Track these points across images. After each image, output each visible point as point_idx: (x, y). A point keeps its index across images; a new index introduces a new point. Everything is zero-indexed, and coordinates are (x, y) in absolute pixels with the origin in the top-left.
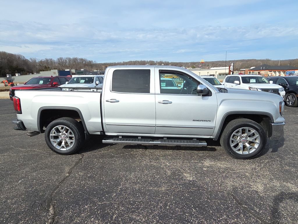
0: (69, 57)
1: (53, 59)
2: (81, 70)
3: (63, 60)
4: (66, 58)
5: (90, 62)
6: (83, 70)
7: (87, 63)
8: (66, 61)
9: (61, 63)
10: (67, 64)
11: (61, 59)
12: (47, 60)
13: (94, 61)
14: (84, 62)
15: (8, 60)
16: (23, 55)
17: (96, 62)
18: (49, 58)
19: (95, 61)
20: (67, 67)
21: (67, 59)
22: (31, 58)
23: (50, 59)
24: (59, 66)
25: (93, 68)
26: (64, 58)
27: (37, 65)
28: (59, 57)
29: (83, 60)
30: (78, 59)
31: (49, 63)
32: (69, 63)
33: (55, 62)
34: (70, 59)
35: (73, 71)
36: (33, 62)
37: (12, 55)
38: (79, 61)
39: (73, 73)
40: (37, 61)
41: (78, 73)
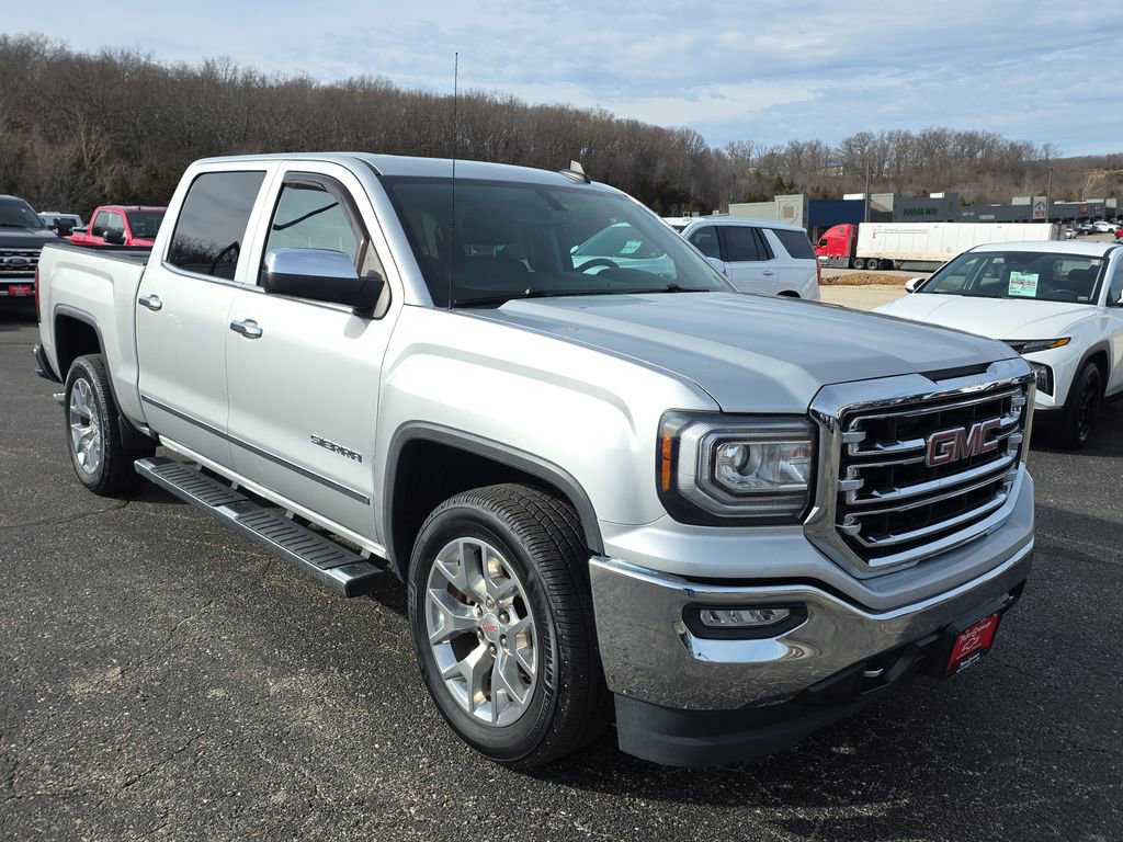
0: (904, 129)
1: (823, 145)
2: (933, 196)
3: (870, 144)
4: (886, 135)
5: (1016, 150)
6: (939, 195)
7: (995, 158)
8: (884, 149)
9: (858, 164)
10: (886, 166)
11: (863, 139)
12: (796, 150)
13: (1038, 146)
14: (979, 154)
15: (640, 156)
16: (698, 133)
17: (1051, 149)
18: (809, 140)
19: (1046, 147)
20: (885, 180)
21: (890, 139)
22: (732, 145)
23: (810, 145)
24: (843, 178)
25: (1017, 184)
26: (877, 138)
27: (744, 176)
28: (853, 134)
29: (975, 143)
30: (949, 137)
31: (804, 164)
32: (899, 159)
33: (831, 156)
34: (904, 142)
35: (885, 201)
36: (736, 161)
37: (658, 133)
38: (951, 146)
39: (882, 210)
40: (753, 157)
41: (906, 211)
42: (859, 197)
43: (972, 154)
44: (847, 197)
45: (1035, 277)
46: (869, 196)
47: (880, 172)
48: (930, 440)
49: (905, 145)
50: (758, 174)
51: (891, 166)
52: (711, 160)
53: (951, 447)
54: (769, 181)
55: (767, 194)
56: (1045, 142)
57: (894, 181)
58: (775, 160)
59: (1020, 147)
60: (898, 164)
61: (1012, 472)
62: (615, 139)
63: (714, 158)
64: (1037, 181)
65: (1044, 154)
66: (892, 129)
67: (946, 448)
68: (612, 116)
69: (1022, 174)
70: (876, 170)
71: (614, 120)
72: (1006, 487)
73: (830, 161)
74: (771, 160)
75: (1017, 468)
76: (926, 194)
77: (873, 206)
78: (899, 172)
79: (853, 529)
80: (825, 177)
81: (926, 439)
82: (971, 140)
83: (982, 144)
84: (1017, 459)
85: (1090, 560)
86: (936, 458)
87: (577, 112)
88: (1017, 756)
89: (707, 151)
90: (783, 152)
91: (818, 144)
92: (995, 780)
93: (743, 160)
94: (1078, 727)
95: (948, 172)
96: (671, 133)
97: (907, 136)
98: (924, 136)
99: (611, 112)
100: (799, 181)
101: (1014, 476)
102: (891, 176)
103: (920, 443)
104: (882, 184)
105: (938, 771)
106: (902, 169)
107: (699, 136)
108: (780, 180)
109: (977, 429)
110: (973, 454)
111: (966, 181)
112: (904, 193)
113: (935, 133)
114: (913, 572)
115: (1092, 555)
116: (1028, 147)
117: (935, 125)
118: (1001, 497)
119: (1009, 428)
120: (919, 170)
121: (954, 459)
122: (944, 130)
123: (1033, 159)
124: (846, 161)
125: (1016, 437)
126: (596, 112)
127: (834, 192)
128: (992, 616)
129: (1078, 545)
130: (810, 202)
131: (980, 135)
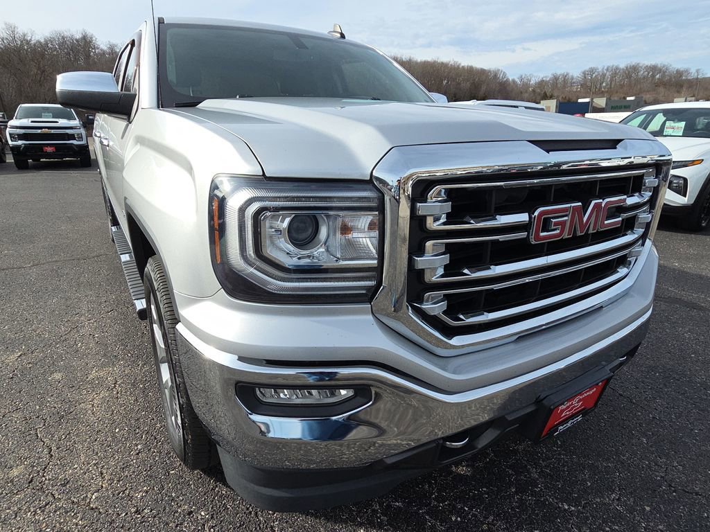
0: (616, 64)
1: (571, 74)
2: (628, 99)
3: (596, 74)
4: (606, 68)
5: (679, 73)
6: (632, 98)
7: (667, 78)
9: (589, 84)
10: (604, 84)
11: (592, 71)
12: (556, 78)
13: (693, 71)
14: (658, 76)
15: (473, 84)
16: (504, 70)
17: (700, 72)
18: (562, 72)
19: (698, 71)
21: (607, 70)
22: (521, 77)
23: (563, 75)
24: (580, 91)
25: (678, 92)
26: (600, 70)
27: (526, 92)
28: (587, 68)
29: (655, 70)
30: (641, 67)
31: (559, 86)
32: (611, 81)
33: (574, 80)
34: (615, 72)
35: (601, 102)
36: (523, 85)
37: (483, 72)
38: (642, 72)
39: (598, 107)
40: (532, 82)
41: (612, 107)
42: (587, 100)
43: (653, 76)
44: (580, 101)
45: (683, 124)
46: (592, 99)
47: (601, 87)
48: (536, 213)
49: (616, 73)
50: (534, 91)
51: (607, 85)
52: (510, 84)
53: (563, 224)
54: (539, 94)
55: (538, 101)
56: (697, 68)
57: (608, 93)
58: (544, 84)
59: (682, 71)
60: (611, 83)
61: (636, 248)
62: (461, 76)
63: (512, 84)
64: (690, 89)
65: (696, 74)
66: (608, 64)
67: (556, 224)
68: (460, 64)
69: (681, 86)
70: (598, 87)
71: (461, 67)
72: (630, 262)
73: (574, 83)
74: (542, 83)
75: (643, 245)
76: (625, 98)
77: (594, 105)
78: (611, 88)
79: (434, 307)
80: (570, 92)
81: (531, 213)
82: (654, 69)
83: (660, 70)
84: (644, 237)
85: (701, 309)
86: (542, 234)
87: (442, 63)
88: (613, 491)
89: (508, 80)
90: (548, 79)
91: (567, 74)
92: (587, 518)
93: (527, 84)
94: (676, 464)
95: (639, 87)
96: (490, 71)
97: (617, 68)
98: (627, 68)
99: (459, 62)
100: (556, 94)
101: (639, 253)
102: (606, 90)
103: (523, 217)
104: (600, 94)
105: (537, 502)
106: (613, 86)
107: (504, 73)
108: (545, 93)
109: (597, 206)
110: (591, 231)
111: (648, 91)
112: (612, 99)
113: (633, 66)
114: (512, 347)
115: (703, 305)
116: (687, 71)
117: (633, 61)
118: (622, 271)
119: (636, 206)
120: (622, 86)
121: (566, 236)
122: (638, 64)
123: (690, 78)
124: (582, 82)
125: (644, 216)
126: (452, 63)
127: (574, 99)
128: (597, 384)
129: (693, 297)
130: (560, 103)
131: (659, 66)
